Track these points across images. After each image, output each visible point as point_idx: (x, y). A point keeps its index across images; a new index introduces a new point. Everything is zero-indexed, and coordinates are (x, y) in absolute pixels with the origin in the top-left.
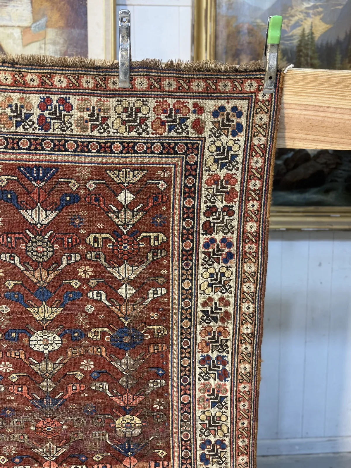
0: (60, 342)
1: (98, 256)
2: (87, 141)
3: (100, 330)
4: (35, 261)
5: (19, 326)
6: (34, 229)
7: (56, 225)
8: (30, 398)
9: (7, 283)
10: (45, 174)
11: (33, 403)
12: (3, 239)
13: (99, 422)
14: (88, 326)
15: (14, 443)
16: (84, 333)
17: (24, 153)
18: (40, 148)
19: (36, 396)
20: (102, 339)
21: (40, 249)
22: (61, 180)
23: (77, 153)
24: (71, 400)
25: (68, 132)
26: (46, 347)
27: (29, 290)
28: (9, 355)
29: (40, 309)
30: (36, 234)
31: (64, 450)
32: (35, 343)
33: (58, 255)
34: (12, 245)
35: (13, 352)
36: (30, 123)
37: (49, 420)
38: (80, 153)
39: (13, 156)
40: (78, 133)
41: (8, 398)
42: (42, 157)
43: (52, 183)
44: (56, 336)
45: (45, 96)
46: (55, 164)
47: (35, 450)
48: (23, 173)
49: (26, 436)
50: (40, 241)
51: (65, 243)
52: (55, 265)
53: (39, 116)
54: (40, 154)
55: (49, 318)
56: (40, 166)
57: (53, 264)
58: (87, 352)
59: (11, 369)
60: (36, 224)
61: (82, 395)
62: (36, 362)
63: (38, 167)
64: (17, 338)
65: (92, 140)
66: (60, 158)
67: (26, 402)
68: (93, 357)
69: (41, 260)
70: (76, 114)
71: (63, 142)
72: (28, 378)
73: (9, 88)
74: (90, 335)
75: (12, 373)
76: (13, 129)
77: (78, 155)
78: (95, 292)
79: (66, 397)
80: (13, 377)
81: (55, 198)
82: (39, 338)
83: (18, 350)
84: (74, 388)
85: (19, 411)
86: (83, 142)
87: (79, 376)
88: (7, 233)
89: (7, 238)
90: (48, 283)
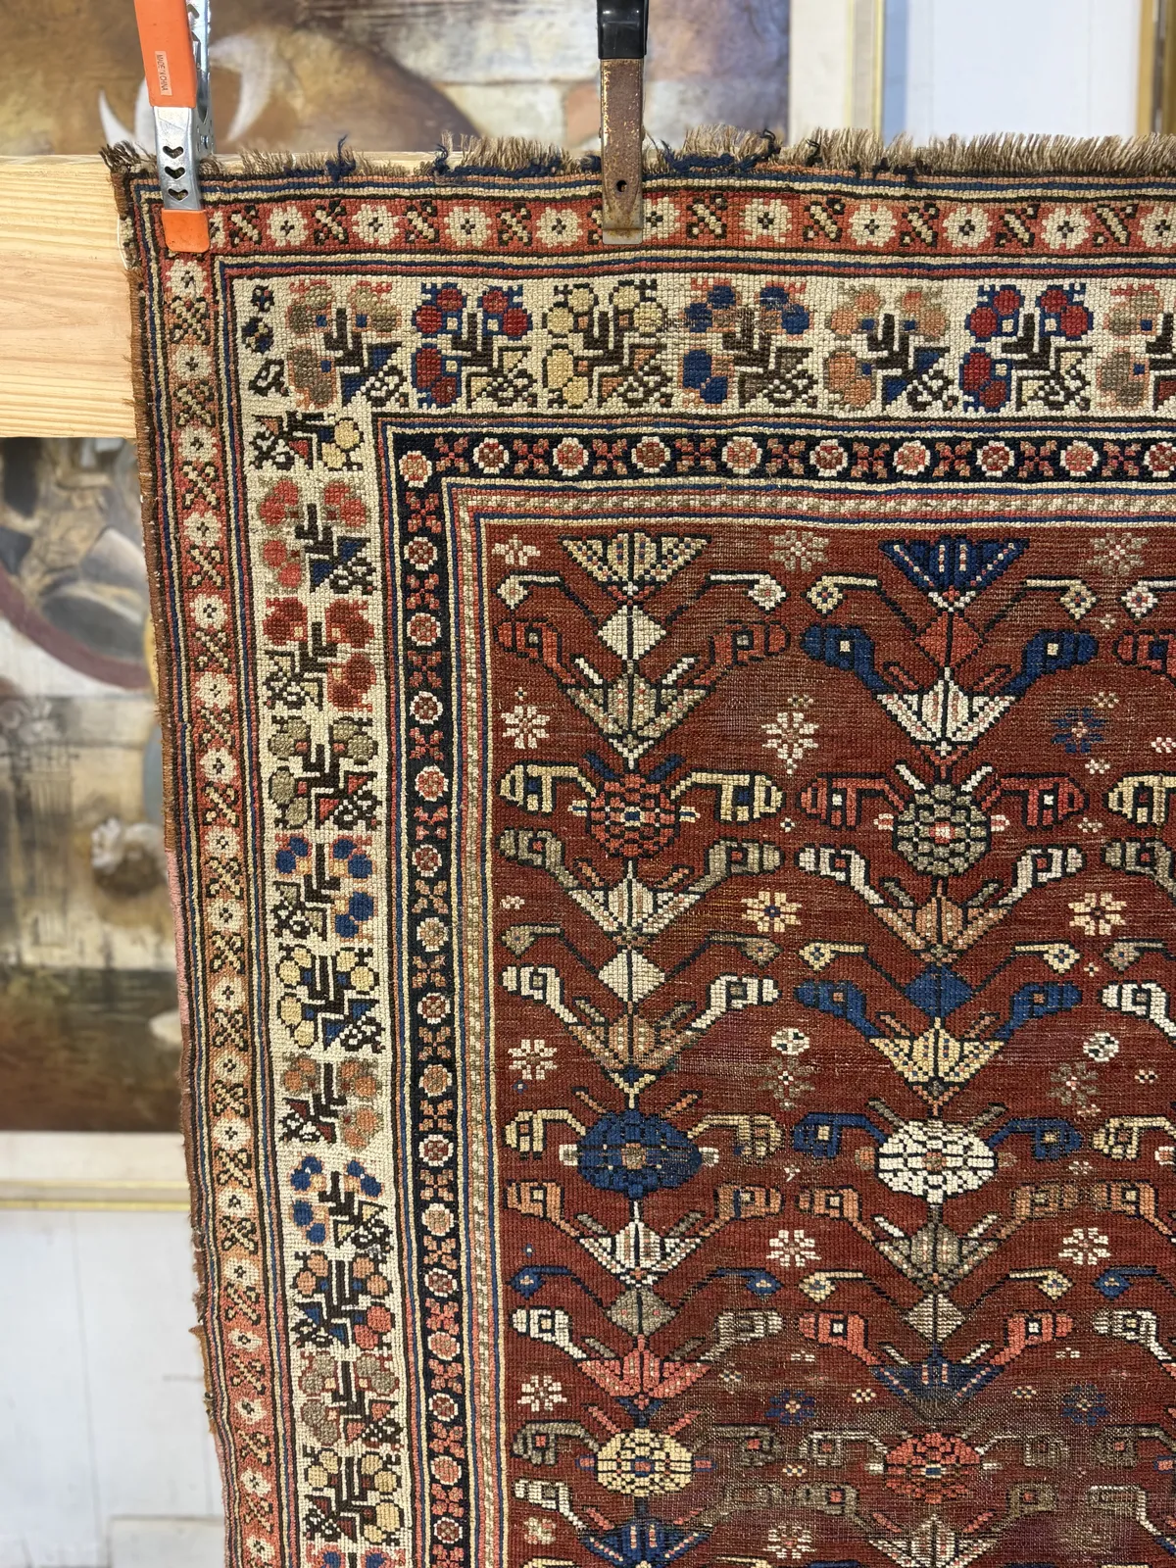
0: (990, 1163)
1: (1147, 858)
2: (1137, 441)
3: (1138, 1123)
4: (925, 873)
5: (841, 1102)
6: (927, 759)
7: (1003, 746)
8: (871, 1360)
9: (806, 953)
10: (977, 562)
11: (881, 1377)
12: (815, 797)
13: (1117, 1451)
14: (1095, 1109)
15: (808, 1515)
16: (1076, 1134)
17: (908, 491)
18: (965, 470)
19: (893, 1352)
20: (1145, 1156)
21: (944, 832)
22: (1032, 583)
23: (1098, 485)
24: (1019, 1369)
25: (1071, 410)
26: (934, 1180)
27: (889, 977)
28: (804, 1205)
29: (919, 1044)
30: (931, 778)
31: (984, 1546)
32: (897, 1163)
33: (1002, 853)
34: (844, 817)
35: (820, 1195)
36: (936, 384)
37: (937, 1438)
38: (1109, 485)
39: (869, 505)
40: (1108, 413)
41: (795, 1357)
42: (971, 505)
43: (1001, 594)
44: (976, 1141)
45: (998, 283)
46: (1018, 525)
47: (881, 1544)
48: (901, 565)
49: (851, 1494)
50: (945, 803)
51: (1033, 808)
52: (991, 888)
53: (966, 357)
54: (966, 492)
55: (952, 1078)
56: (962, 536)
57: (986, 884)
58: (1084, 1198)
59: (812, 1255)
60: (933, 744)
61: (1060, 1355)
62: (897, 1233)
63: (952, 540)
64: (836, 1146)
65: (1158, 434)
66: (1037, 503)
67: (858, 1372)
68: (1108, 1221)
69: (946, 871)
70: (1102, 342)
71: (1051, 446)
72: (867, 1291)
73: (872, 260)
74: (1099, 1141)
75: (812, 1268)
76: (874, 409)
77: (1104, 492)
78: (1128, 988)
79: (1001, 1359)
80: (817, 1286)
81: (1008, 646)
82: (913, 1148)
83: (837, 1189)
84: (1034, 1327)
85: (829, 1406)
86: (1122, 444)
87: (1054, 1285)
88: (831, 777)
89: (831, 793)
90: (961, 953)
